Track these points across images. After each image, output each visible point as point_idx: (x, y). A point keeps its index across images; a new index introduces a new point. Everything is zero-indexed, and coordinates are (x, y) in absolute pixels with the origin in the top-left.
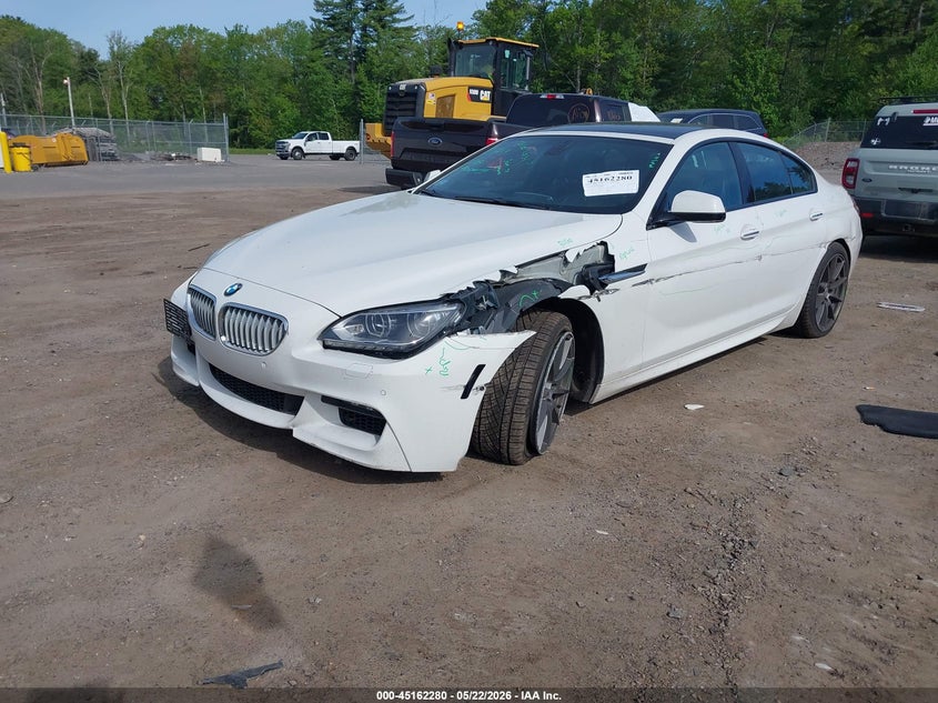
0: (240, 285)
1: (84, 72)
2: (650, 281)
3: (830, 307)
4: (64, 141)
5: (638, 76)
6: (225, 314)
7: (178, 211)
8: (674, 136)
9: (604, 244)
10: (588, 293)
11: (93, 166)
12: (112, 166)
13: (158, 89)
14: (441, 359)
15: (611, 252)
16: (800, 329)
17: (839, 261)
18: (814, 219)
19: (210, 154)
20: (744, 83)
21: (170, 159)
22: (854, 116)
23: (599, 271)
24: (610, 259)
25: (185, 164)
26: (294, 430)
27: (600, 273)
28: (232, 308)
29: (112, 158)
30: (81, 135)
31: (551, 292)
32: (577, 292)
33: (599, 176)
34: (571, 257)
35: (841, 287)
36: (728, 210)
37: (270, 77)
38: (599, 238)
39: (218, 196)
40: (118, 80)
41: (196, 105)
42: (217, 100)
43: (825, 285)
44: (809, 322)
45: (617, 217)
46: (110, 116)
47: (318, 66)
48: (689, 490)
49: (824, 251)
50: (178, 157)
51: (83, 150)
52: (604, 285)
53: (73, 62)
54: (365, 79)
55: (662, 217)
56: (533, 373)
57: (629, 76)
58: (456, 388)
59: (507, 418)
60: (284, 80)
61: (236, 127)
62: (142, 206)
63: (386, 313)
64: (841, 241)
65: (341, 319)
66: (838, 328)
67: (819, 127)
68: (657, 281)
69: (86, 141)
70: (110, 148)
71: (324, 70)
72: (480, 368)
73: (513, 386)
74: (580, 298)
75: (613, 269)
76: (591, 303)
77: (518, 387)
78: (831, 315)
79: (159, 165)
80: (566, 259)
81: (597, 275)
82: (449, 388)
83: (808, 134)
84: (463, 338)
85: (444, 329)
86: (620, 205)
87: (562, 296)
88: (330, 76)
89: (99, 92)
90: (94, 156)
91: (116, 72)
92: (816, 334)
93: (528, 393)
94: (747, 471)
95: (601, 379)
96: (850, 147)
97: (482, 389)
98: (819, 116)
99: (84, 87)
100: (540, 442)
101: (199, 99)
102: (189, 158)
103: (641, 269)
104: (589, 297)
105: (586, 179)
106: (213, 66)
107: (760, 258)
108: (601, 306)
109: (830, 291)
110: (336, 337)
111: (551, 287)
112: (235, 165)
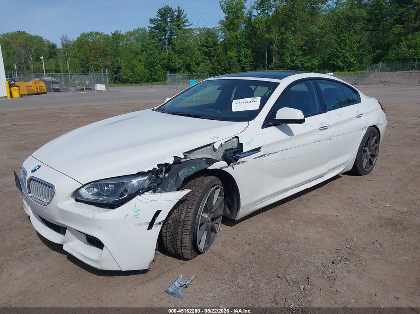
0: (40, 166)
1: (50, 53)
2: (264, 155)
3: (370, 159)
4: (35, 84)
5: (293, 46)
6: (30, 182)
7: (76, 115)
8: (281, 78)
9: (237, 138)
10: (227, 165)
11: (49, 94)
12: (57, 94)
13: (82, 60)
14: (135, 209)
15: (240, 142)
16: (355, 171)
17: (374, 136)
18: (359, 116)
19: (101, 87)
20: (341, 48)
21: (83, 90)
22: (392, 61)
23: (233, 153)
24: (240, 145)
25: (89, 92)
26: (64, 244)
27: (234, 153)
28: (34, 179)
29: (58, 90)
30: (44, 81)
31: (204, 166)
32: (220, 164)
33: (241, 100)
34: (216, 146)
35: (376, 148)
36: (306, 116)
37: (130, 52)
38: (233, 135)
39: (96, 107)
40: (65, 56)
41: (99, 66)
42: (108, 63)
43: (366, 148)
44: (359, 167)
45: (246, 123)
46: (62, 72)
47: (151, 47)
48: (279, 275)
49: (365, 132)
50: (86, 89)
51: (45, 88)
52: (236, 160)
53: (46, 49)
54: (172, 52)
55: (271, 121)
56: (193, 211)
57: (290, 46)
58: (144, 224)
59: (180, 237)
60: (137, 54)
61: (116, 75)
62: (61, 113)
63: (107, 182)
64: (375, 126)
65: (83, 186)
66: (375, 169)
67: (376, 67)
68: (269, 155)
69: (46, 84)
70: (56, 86)
71: (154, 48)
72: (158, 212)
73: (182, 219)
74: (221, 168)
75: (242, 151)
76: (229, 170)
77: (185, 220)
78: (371, 163)
79: (77, 93)
80: (214, 147)
81: (232, 154)
82: (140, 225)
83: (372, 69)
84: (148, 196)
85: (140, 190)
86: (249, 116)
87: (210, 168)
88: (157, 51)
89: (57, 62)
90: (49, 90)
91: (64, 53)
92: (363, 173)
93: (190, 223)
94: (314, 261)
95: (240, 208)
96: (391, 75)
97: (160, 223)
98: (376, 61)
99: (51, 60)
100: (201, 246)
101: (100, 63)
102: (91, 89)
103: (258, 150)
104: (227, 167)
105: (234, 102)
106: (106, 48)
107: (330, 139)
108: (235, 171)
109: (370, 151)
110: (80, 196)
111: (204, 163)
112: (111, 92)
